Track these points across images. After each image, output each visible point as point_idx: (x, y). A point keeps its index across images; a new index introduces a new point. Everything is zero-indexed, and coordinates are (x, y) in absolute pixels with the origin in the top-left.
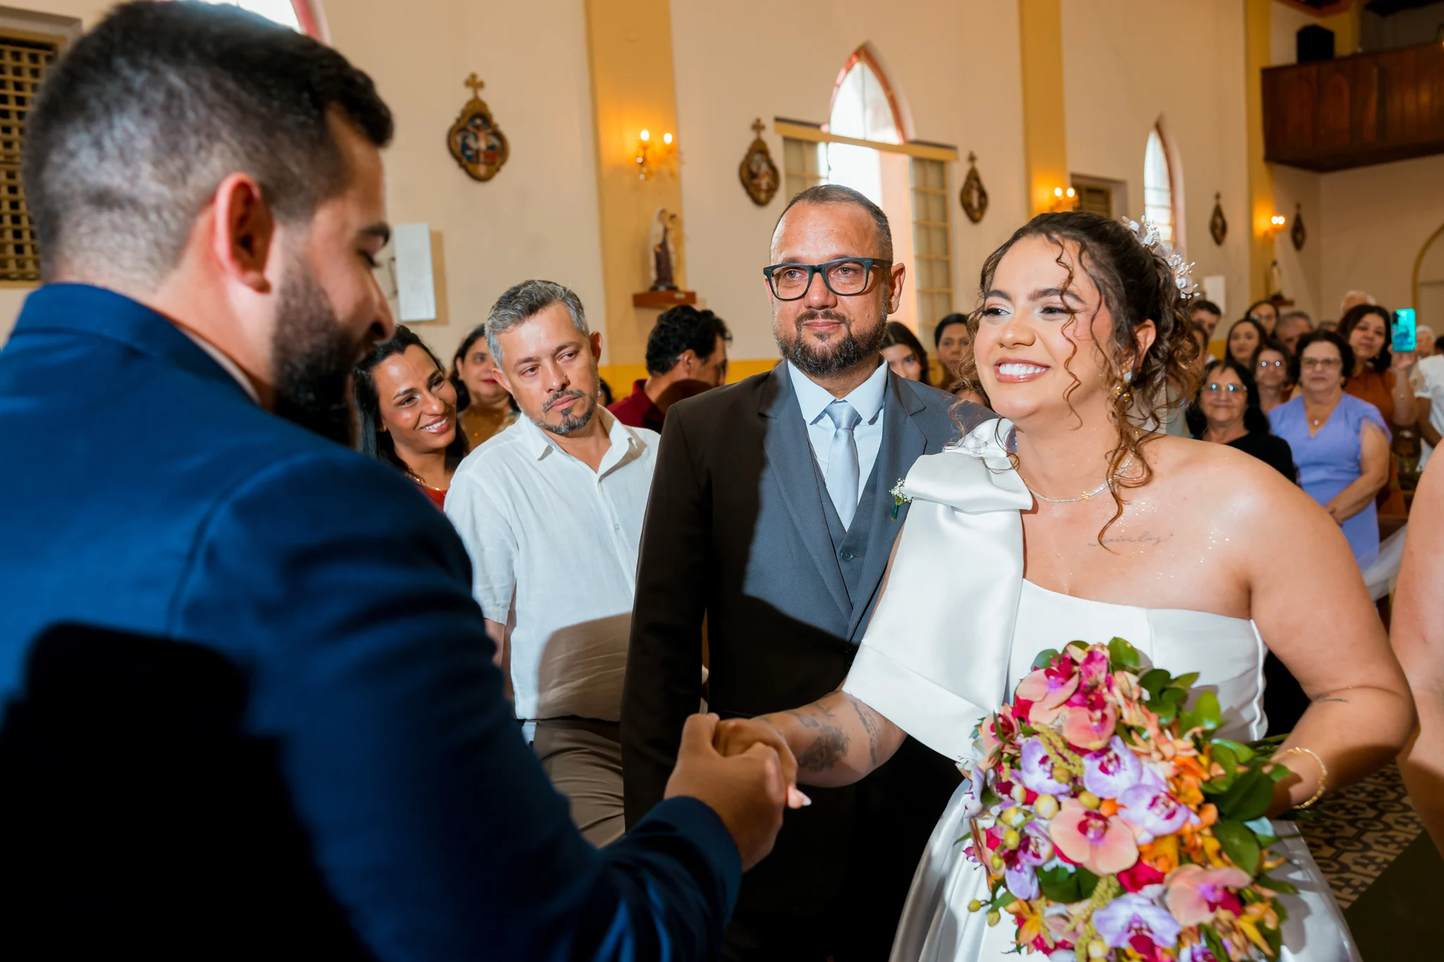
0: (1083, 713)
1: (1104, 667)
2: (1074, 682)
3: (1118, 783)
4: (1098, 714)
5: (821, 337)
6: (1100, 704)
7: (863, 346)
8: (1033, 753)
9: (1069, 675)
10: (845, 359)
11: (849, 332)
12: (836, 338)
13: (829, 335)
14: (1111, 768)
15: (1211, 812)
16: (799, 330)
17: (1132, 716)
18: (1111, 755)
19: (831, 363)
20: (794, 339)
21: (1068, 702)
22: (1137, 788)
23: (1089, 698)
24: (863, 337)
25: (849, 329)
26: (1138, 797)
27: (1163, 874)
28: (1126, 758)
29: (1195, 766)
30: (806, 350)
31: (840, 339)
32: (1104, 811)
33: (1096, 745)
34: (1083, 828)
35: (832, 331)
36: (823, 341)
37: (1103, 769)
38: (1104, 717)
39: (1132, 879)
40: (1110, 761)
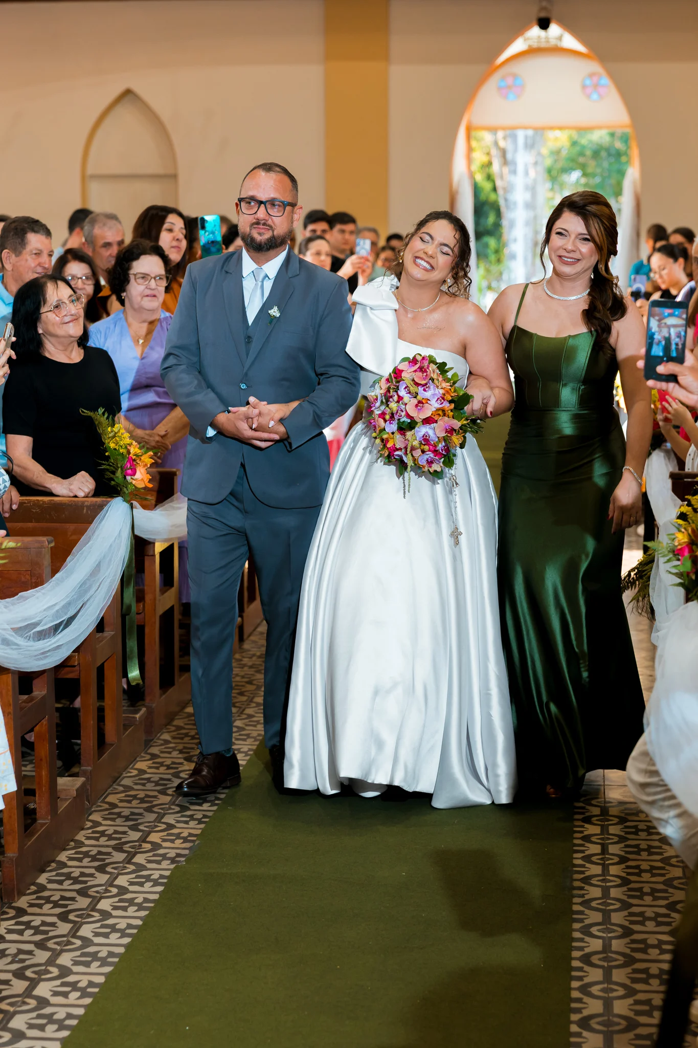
0: (421, 374)
1: (428, 362)
2: (418, 366)
3: (428, 394)
4: (425, 374)
5: (260, 234)
6: (426, 371)
7: (279, 241)
8: (403, 386)
9: (416, 364)
10: (270, 246)
11: (273, 234)
12: (267, 235)
13: (264, 234)
14: (427, 389)
15: (453, 405)
16: (251, 230)
17: (435, 376)
18: (427, 386)
19: (264, 247)
20: (248, 233)
21: (415, 371)
22: (434, 395)
23: (422, 369)
24: (279, 237)
25: (273, 232)
26: (434, 398)
27: (437, 421)
28: (432, 387)
29: (450, 392)
30: (253, 239)
31: (269, 237)
32: (424, 401)
33: (423, 382)
34: (417, 406)
35: (265, 232)
36: (261, 236)
37: (424, 390)
38: (426, 375)
39: (428, 421)
40: (427, 388)
